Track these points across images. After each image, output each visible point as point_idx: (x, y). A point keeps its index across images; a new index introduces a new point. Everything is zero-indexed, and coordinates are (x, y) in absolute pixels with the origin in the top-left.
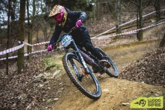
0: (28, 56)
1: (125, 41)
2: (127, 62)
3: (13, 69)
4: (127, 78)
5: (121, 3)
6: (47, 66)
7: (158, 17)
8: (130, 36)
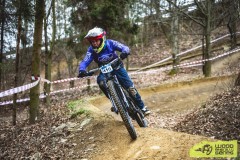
0: (45, 99)
1: (185, 77)
2: (188, 108)
3: (23, 116)
4: (188, 131)
5: (179, 22)
6: (71, 113)
7: (233, 43)
8: (193, 70)
